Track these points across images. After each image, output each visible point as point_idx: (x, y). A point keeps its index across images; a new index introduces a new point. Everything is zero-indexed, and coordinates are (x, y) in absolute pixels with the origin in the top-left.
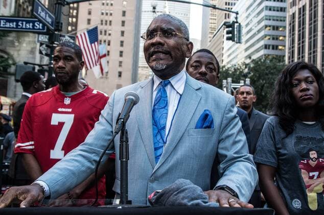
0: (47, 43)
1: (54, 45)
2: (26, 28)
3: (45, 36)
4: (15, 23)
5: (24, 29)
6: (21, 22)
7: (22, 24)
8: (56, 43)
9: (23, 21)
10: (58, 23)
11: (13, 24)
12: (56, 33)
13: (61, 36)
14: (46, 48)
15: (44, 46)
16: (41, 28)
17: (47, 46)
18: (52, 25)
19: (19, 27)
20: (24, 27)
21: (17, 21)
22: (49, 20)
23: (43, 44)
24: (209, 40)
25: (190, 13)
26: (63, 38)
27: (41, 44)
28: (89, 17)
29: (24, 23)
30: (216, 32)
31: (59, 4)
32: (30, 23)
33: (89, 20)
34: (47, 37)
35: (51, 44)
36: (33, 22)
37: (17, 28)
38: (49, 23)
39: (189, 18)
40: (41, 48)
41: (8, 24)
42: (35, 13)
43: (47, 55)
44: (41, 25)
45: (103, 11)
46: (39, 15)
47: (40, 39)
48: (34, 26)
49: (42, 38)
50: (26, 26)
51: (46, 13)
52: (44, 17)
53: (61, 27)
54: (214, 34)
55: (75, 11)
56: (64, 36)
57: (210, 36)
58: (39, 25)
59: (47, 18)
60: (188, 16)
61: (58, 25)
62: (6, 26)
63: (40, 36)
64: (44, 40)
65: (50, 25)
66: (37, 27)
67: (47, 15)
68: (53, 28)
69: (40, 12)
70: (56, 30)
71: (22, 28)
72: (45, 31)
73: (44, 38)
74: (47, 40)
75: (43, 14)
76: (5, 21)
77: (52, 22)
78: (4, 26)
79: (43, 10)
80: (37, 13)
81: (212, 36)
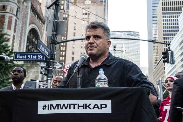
0: (46, 68)
1: (50, 68)
2: (33, 59)
3: (44, 63)
4: (26, 56)
5: (31, 59)
6: (29, 55)
7: (30, 56)
8: (51, 67)
9: (31, 54)
10: (52, 54)
11: (25, 57)
12: (51, 60)
13: (54, 62)
14: (45, 70)
15: (44, 69)
16: (42, 58)
17: (45, 69)
18: (48, 56)
19: (28, 58)
20: (31, 58)
21: (27, 55)
22: (47, 53)
23: (43, 68)
24: (154, 67)
25: (139, 50)
26: (55, 64)
27: (42, 68)
28: (73, 56)
29: (32, 55)
30: (159, 61)
31: (53, 43)
32: (35, 56)
33: (73, 58)
34: (46, 63)
35: (48, 68)
36: (37, 55)
37: (27, 59)
38: (46, 54)
39: (139, 53)
40: (41, 70)
41: (22, 56)
42: (38, 48)
43: (45, 74)
44: (42, 56)
45: (82, 52)
46: (41, 50)
47: (41, 65)
48: (37, 57)
49: (43, 64)
50: (32, 57)
51: (45, 49)
52: (44, 51)
53: (54, 57)
54: (158, 63)
55: (64, 53)
56: (56, 63)
57: (155, 64)
58: (41, 56)
59: (46, 51)
60: (138, 52)
61: (52, 56)
62: (20, 58)
63: (41, 63)
64: (43, 66)
65: (47, 55)
66: (39, 58)
67: (46, 50)
68: (49, 58)
69: (41, 48)
70: (51, 59)
71: (30, 59)
72: (44, 60)
73: (44, 65)
74: (45, 66)
75: (43, 49)
76: (20, 55)
77: (49, 54)
78: (19, 58)
79: (43, 47)
80: (39, 48)
81: (156, 64)
